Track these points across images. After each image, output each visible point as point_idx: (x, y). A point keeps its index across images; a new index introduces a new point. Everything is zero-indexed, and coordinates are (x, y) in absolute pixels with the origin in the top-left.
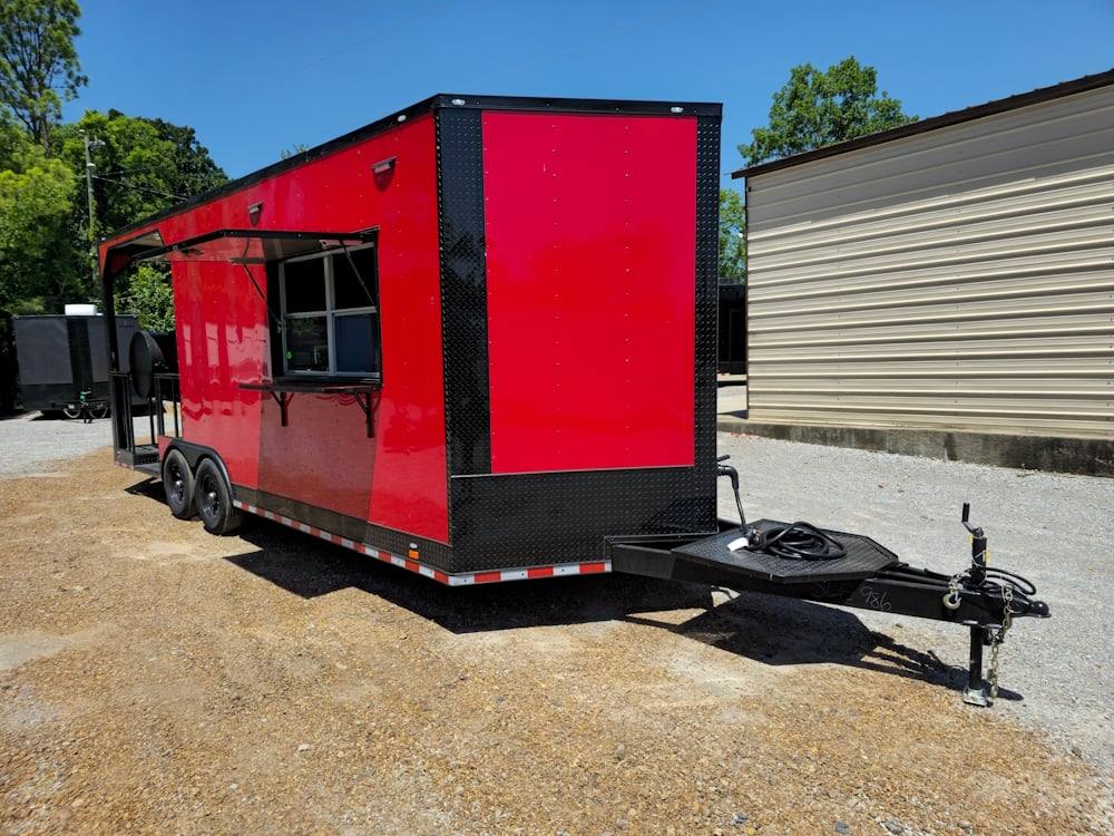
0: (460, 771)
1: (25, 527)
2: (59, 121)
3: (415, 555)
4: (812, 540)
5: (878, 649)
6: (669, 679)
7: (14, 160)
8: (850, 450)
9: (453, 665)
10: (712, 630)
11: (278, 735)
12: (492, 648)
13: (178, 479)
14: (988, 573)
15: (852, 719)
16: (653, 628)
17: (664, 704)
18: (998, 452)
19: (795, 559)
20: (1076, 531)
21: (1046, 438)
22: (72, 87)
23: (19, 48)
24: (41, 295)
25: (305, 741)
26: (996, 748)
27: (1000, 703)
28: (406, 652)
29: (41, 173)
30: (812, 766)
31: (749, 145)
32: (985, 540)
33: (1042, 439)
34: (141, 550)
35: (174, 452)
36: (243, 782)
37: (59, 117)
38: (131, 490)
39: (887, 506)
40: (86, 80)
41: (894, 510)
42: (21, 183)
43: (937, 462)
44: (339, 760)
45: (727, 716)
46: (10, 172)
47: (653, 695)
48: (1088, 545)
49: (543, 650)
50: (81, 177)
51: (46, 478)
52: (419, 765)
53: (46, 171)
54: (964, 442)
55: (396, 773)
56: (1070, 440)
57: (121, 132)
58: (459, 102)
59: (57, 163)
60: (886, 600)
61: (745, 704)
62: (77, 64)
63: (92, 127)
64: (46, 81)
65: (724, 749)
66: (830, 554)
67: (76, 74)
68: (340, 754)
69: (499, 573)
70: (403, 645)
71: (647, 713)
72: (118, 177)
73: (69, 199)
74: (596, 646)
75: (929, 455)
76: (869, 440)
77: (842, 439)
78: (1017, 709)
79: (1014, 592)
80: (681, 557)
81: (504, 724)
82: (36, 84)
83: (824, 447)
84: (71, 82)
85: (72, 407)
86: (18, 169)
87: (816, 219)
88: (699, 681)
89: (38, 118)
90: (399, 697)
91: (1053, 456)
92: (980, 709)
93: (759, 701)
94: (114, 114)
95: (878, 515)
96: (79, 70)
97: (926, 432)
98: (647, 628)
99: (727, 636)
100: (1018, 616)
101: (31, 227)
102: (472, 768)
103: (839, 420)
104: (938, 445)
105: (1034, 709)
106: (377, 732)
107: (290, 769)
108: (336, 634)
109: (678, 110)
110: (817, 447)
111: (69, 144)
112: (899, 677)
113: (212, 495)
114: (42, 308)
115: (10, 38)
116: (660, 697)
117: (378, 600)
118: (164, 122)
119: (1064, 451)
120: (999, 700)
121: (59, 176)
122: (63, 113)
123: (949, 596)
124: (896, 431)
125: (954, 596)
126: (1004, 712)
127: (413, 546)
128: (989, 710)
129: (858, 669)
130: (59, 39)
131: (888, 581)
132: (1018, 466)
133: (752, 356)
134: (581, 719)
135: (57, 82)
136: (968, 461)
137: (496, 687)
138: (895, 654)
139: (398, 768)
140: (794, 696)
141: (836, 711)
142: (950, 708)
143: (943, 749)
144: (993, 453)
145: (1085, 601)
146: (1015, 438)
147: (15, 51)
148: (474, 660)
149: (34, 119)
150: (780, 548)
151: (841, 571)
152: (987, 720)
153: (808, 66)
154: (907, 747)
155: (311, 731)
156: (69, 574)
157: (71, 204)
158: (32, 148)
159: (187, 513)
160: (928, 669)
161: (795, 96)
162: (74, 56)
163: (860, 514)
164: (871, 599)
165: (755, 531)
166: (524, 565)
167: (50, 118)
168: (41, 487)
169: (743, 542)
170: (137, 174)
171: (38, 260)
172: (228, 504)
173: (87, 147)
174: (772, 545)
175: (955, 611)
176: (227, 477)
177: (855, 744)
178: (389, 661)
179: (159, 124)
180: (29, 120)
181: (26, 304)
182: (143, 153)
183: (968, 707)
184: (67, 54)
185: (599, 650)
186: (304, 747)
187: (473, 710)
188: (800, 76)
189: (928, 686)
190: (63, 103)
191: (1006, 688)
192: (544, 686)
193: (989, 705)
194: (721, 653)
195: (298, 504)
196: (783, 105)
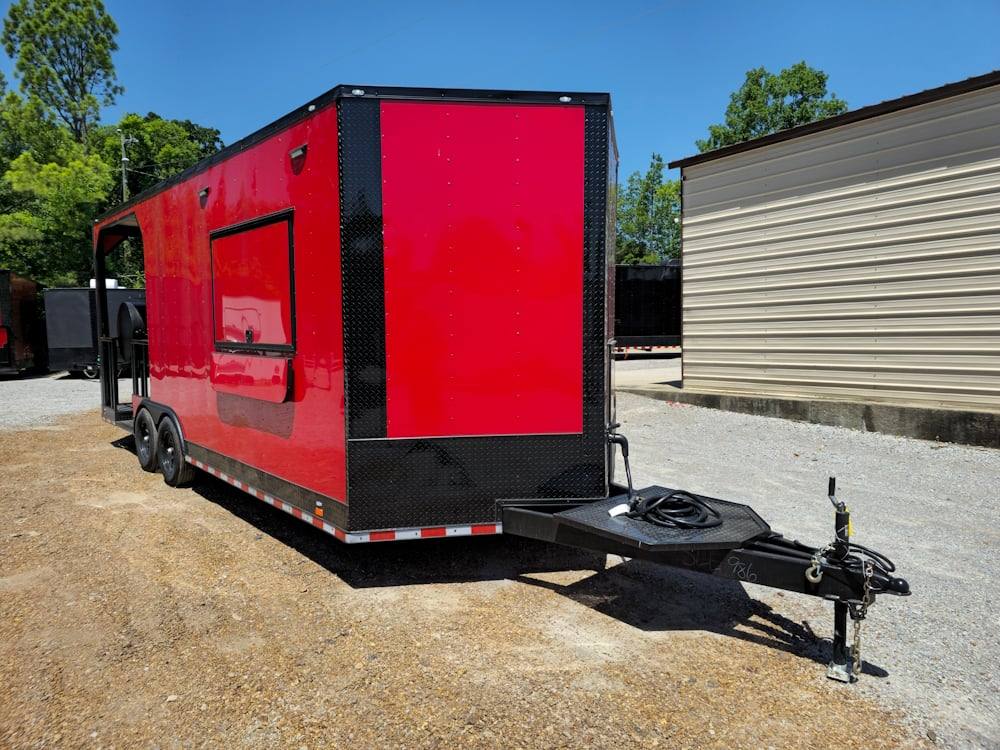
0: (311, 729)
1: (11, 475)
2: (97, 122)
3: (320, 512)
4: (690, 508)
5: (754, 618)
6: (542, 642)
7: (59, 154)
8: (775, 419)
9: (339, 620)
10: (596, 594)
11: (153, 684)
12: (383, 604)
13: (146, 434)
14: (851, 548)
15: (709, 690)
16: (541, 588)
17: (529, 668)
18: (914, 424)
19: (669, 527)
20: (978, 504)
21: (959, 413)
22: (110, 95)
23: (65, 60)
24: (75, 270)
25: (177, 693)
26: (849, 727)
27: (865, 679)
28: (301, 605)
29: (82, 166)
30: (656, 740)
31: (706, 141)
32: (848, 515)
33: (955, 412)
34: (101, 498)
35: (143, 409)
36: (104, 731)
37: (98, 119)
38: (115, 444)
39: (798, 473)
40: (122, 90)
41: (805, 478)
42: (64, 174)
43: (855, 433)
44: (201, 713)
45: (587, 682)
46: (54, 164)
47: (521, 658)
48: (988, 518)
49: (430, 608)
50: (118, 170)
51: (46, 431)
52: (274, 722)
53: (86, 164)
54: (881, 414)
55: (250, 729)
56: (982, 414)
57: (156, 133)
58: (358, 92)
59: (97, 159)
60: (752, 571)
61: (609, 671)
62: (114, 74)
63: (129, 127)
64: (88, 89)
65: (573, 717)
66: (706, 523)
67: (114, 83)
68: (204, 707)
69: (394, 532)
70: (301, 598)
71: (509, 677)
72: (151, 170)
73: (104, 189)
74: (482, 604)
75: (849, 426)
76: (792, 410)
77: (768, 409)
78: (880, 686)
79: (875, 568)
80: (563, 522)
81: (367, 682)
82: (78, 91)
83: (750, 417)
84: (110, 91)
85: (90, 368)
86: (61, 162)
87: (743, 205)
88: (569, 645)
89: (80, 120)
90: (278, 650)
91: (967, 429)
92: (842, 685)
93: (622, 668)
94: (152, 116)
95: (788, 482)
96: (115, 79)
97: (845, 404)
98: (536, 589)
99: (609, 599)
100: (879, 592)
101: (71, 213)
102: (324, 727)
103: (766, 391)
104: (857, 416)
105: (899, 686)
106: (246, 686)
107: (153, 720)
108: (243, 585)
109: (566, 99)
110: (744, 415)
111: (109, 142)
112: (766, 647)
113: (170, 450)
114: (75, 281)
115: (59, 51)
116: (528, 660)
117: (293, 552)
118: (193, 123)
119: (977, 425)
120: (863, 675)
121: (97, 170)
122: (101, 116)
123: (811, 570)
124: (817, 402)
125: (816, 570)
126: (866, 689)
127: (319, 504)
128: (850, 687)
129: (729, 638)
130: (100, 52)
131: (755, 552)
132: (933, 439)
133: (687, 331)
134: (443, 679)
135: (97, 90)
136: (885, 432)
137: (373, 644)
138: (769, 624)
139: (253, 724)
140: (658, 664)
141: (696, 681)
142: (812, 683)
143: (793, 726)
144: (910, 425)
145: (974, 575)
146: (929, 412)
147: (62, 63)
148: (361, 615)
149: (76, 120)
150: (658, 516)
151: (710, 541)
152: (846, 698)
153: (762, 69)
154: (758, 722)
155: (186, 682)
156: (30, 520)
157: (107, 194)
158: (75, 146)
159: (151, 466)
160: (798, 641)
161: (749, 96)
162: (112, 67)
163: (770, 481)
164: (738, 569)
165: (638, 498)
166: (418, 525)
167: (89, 120)
168: (39, 439)
169: (624, 508)
170: (167, 167)
171: (75, 241)
172: (181, 459)
173: (123, 144)
174: (650, 512)
175: (817, 585)
176: (181, 434)
177: (705, 717)
178: (282, 614)
179: (189, 126)
180: (71, 120)
181: (62, 278)
182: (172, 150)
183: (830, 682)
184: (105, 65)
185: (483, 609)
186: (172, 698)
187: (344, 667)
188: (755, 79)
189: (794, 658)
190: (101, 107)
191: (873, 664)
192: (418, 644)
193: (852, 680)
194: (600, 616)
195: (233, 462)
196: (739, 104)
